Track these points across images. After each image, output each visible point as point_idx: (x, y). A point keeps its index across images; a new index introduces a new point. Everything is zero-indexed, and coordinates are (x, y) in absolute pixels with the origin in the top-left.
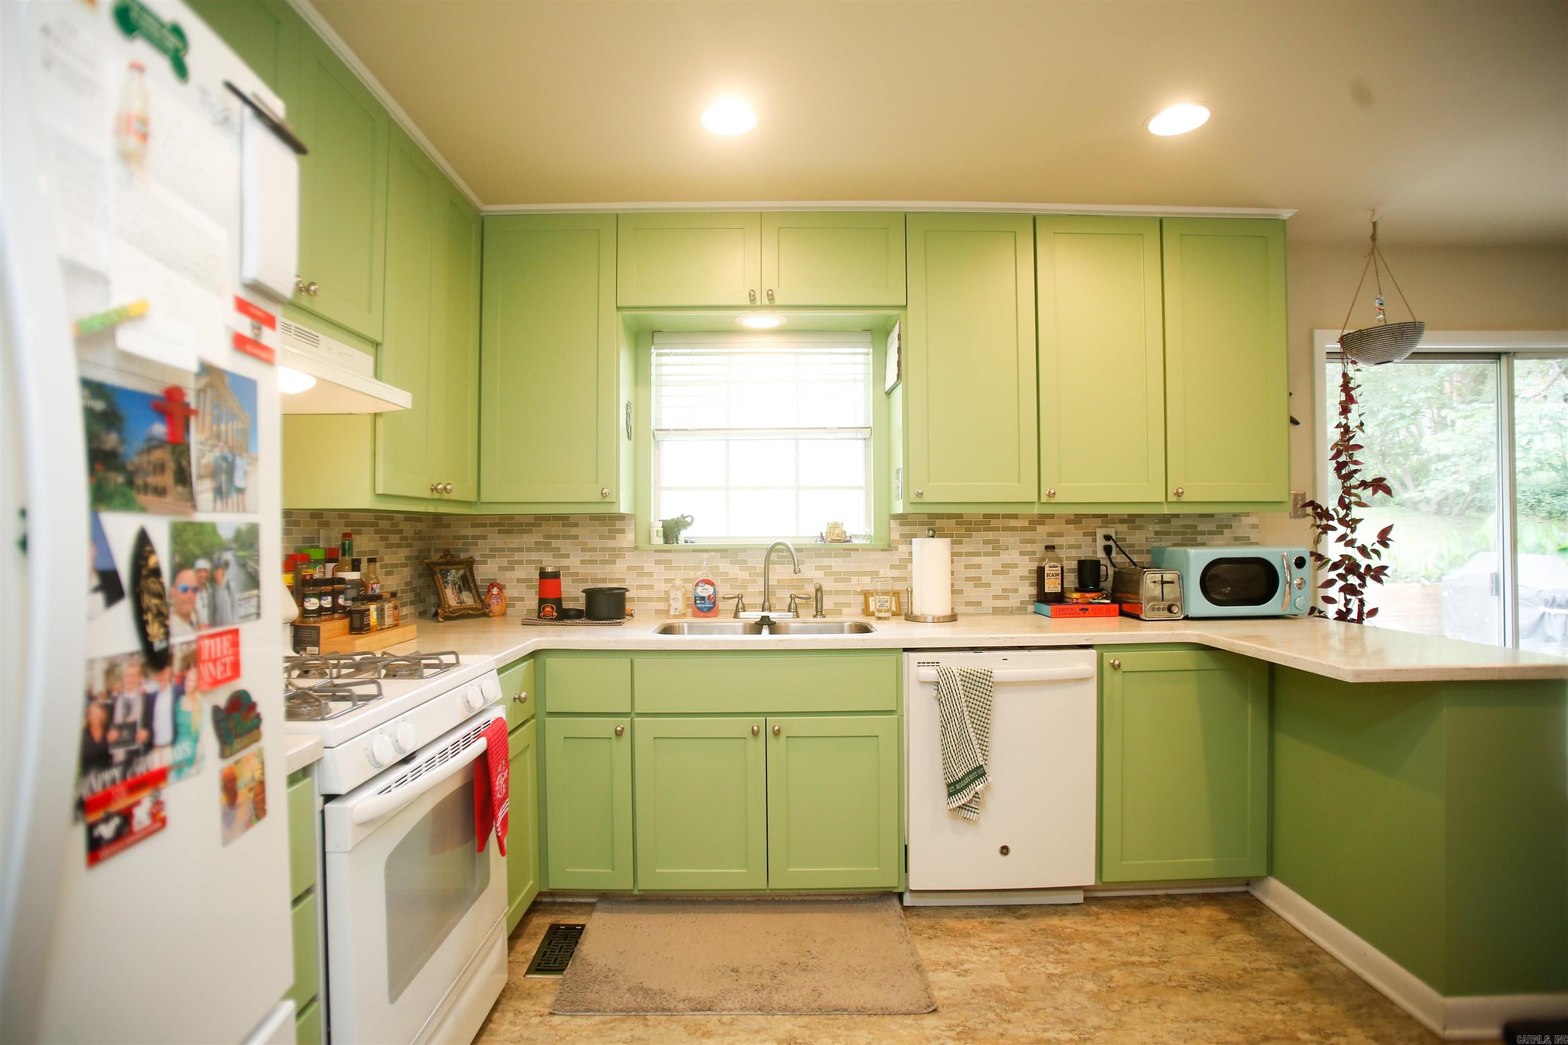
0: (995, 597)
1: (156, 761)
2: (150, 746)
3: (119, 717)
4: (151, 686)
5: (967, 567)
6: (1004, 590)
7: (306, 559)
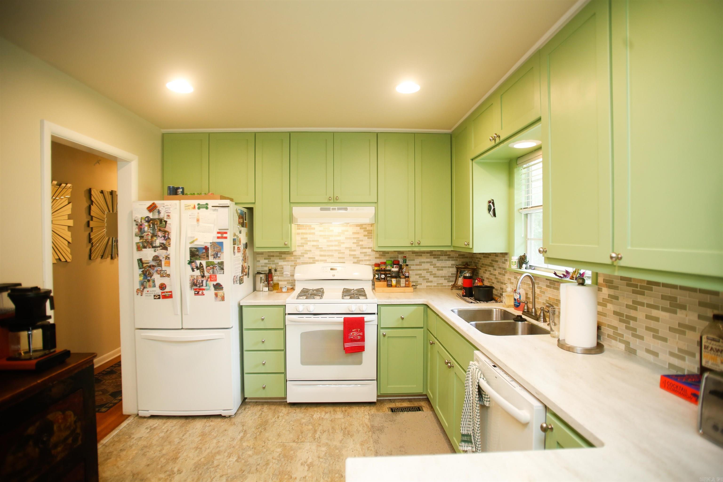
1: (203, 287)
2: (202, 286)
3: (198, 282)
4: (203, 279)
5: (648, 317)
7: (385, 263)
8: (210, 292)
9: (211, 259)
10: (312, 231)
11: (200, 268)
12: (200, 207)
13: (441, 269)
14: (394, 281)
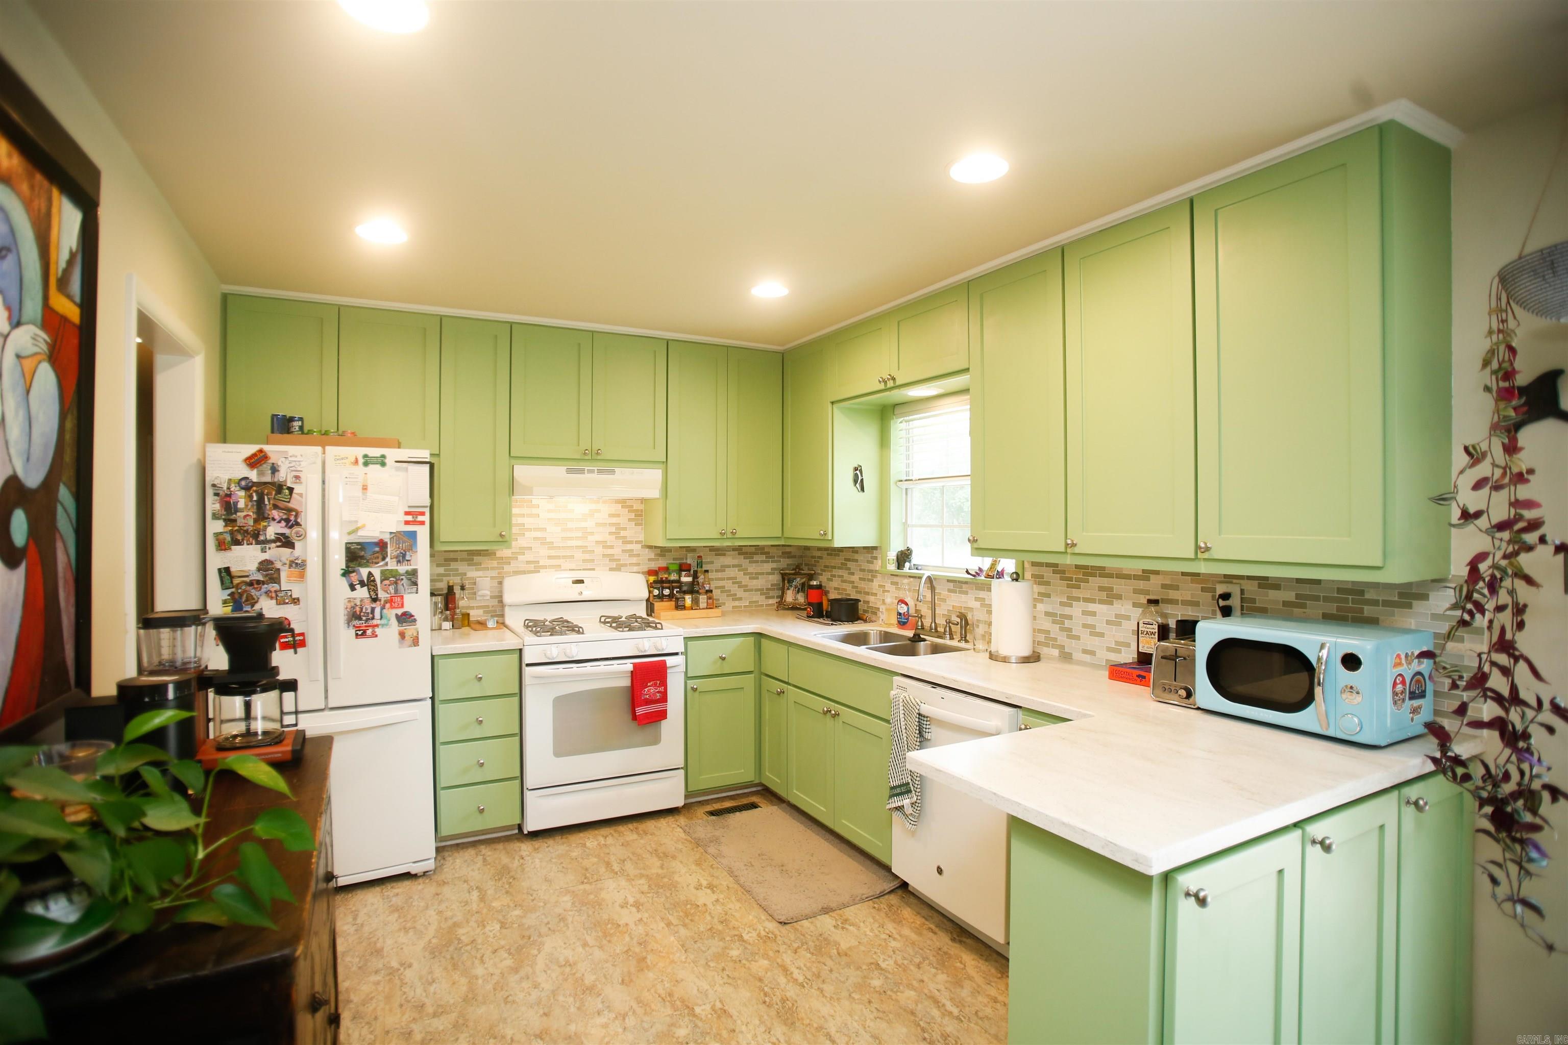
0: (1109, 649)
1: (375, 622)
2: (373, 618)
3: (364, 610)
4: (374, 605)
6: (1117, 643)
7: (666, 569)
8: (389, 631)
9: (392, 565)
10: (534, 511)
11: (369, 583)
12: (368, 461)
13: (755, 576)
14: (688, 599)
